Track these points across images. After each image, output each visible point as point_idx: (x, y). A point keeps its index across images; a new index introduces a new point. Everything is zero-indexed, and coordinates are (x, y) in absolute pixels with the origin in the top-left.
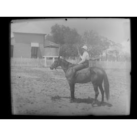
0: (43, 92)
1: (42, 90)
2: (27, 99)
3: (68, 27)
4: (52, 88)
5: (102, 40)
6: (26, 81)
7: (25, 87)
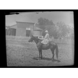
0: (30, 56)
1: (29, 55)
2: (20, 59)
3: (47, 19)
4: (35, 54)
5: (67, 27)
6: (21, 49)
7: (20, 53)
